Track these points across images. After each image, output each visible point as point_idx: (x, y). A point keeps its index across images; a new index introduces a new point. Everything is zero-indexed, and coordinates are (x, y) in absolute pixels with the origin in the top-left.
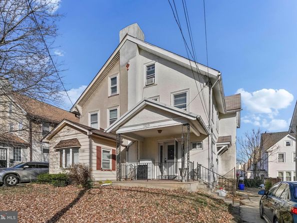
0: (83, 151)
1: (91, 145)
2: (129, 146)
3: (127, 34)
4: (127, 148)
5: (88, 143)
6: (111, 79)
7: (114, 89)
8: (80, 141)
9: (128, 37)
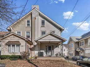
0: (22, 46)
1: (26, 44)
2: (36, 45)
3: (35, 8)
4: (35, 46)
5: (25, 43)
6: (27, 21)
7: (28, 25)
8: (20, 42)
9: (35, 9)
